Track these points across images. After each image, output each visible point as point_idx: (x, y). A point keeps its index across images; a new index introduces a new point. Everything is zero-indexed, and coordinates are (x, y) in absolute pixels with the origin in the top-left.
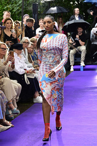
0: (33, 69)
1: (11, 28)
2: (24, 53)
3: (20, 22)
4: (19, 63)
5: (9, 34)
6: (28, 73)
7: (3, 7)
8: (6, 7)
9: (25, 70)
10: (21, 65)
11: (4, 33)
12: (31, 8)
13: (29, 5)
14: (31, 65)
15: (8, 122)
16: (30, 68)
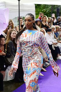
0: (57, 42)
1: (46, 21)
2: (52, 33)
3: (50, 18)
4: (49, 39)
5: (44, 24)
6: (54, 44)
7: (42, 10)
8: (43, 10)
9: (53, 42)
10: (51, 40)
11: (42, 23)
12: (56, 10)
13: (55, 9)
14: (56, 40)
15: (44, 69)
16: (55, 42)
